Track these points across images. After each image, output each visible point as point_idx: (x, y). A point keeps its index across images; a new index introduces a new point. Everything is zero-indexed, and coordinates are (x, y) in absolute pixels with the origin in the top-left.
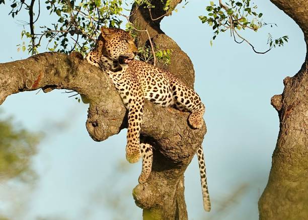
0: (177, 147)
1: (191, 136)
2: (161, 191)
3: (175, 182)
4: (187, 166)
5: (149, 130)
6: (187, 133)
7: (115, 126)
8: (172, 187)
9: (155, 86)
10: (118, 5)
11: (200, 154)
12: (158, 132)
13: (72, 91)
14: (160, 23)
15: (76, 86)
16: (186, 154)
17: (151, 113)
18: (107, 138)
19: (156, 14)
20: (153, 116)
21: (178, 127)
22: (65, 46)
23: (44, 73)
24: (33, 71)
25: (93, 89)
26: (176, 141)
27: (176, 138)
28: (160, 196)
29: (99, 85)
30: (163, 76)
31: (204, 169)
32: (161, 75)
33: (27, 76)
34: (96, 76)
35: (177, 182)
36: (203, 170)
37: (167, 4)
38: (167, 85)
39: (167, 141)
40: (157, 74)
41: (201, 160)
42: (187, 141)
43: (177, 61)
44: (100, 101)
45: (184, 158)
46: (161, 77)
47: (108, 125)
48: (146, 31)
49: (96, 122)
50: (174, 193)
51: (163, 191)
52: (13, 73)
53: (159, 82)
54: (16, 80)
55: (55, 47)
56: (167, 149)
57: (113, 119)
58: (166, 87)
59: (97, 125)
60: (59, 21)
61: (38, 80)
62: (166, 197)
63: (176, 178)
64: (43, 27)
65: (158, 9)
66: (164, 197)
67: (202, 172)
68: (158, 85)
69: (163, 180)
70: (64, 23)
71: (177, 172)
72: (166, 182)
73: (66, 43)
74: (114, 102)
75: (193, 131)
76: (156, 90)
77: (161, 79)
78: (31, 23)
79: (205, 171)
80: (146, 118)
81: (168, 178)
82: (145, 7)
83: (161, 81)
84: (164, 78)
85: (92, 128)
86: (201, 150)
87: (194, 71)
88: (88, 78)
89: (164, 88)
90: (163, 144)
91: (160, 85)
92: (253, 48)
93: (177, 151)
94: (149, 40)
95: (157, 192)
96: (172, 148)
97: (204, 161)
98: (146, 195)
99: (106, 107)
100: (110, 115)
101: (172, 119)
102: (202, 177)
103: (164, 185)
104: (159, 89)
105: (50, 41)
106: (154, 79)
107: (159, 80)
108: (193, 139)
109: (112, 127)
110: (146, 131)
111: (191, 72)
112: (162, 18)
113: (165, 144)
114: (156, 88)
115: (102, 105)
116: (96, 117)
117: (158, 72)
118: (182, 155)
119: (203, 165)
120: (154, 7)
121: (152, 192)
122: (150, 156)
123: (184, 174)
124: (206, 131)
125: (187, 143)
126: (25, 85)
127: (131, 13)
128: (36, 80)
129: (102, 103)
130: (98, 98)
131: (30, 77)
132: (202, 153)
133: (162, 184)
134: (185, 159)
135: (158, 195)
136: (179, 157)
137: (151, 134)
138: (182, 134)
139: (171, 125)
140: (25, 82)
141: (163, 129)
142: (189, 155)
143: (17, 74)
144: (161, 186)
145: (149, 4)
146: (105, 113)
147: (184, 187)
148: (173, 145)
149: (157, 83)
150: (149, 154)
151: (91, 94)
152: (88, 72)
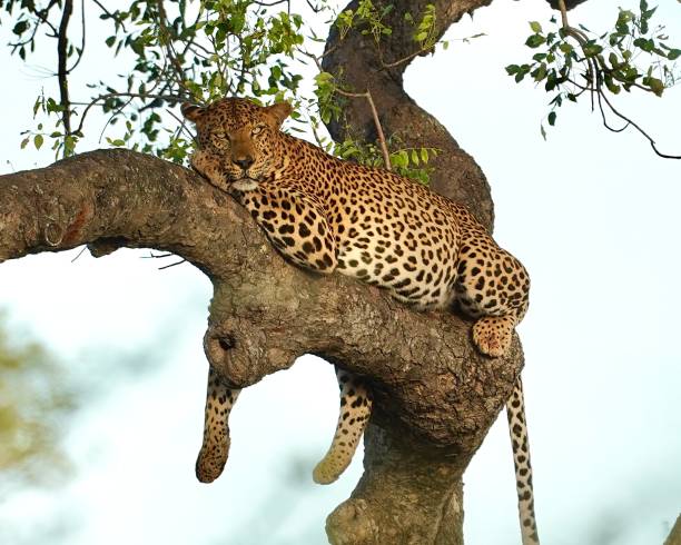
0: (447, 406)
1: (483, 377)
2: (401, 522)
3: (438, 498)
4: (470, 454)
5: (371, 359)
6: (473, 369)
7: (281, 347)
8: (431, 511)
9: (412, 254)
10: (294, 27)
11: (519, 436)
12: (395, 365)
13: (166, 253)
14: (404, 76)
15: (177, 241)
16: (470, 423)
17: (377, 313)
18: (258, 379)
19: (392, 50)
20: (381, 322)
21: (447, 353)
22: (152, 136)
23: (92, 206)
24: (63, 200)
25: (224, 247)
26: (442, 389)
27: (444, 382)
28: (397, 534)
29: (238, 239)
30: (444, 234)
31: (527, 476)
32: (440, 230)
33: (48, 212)
34: (231, 213)
35: (445, 497)
36: (524, 479)
37: (424, 26)
38: (445, 262)
39: (419, 390)
40: (430, 225)
41: (520, 452)
42: (473, 389)
43: (446, 175)
44: (243, 280)
45: (465, 434)
46: (436, 234)
47: (261, 346)
48: (368, 94)
49: (231, 337)
50: (436, 528)
51: (407, 523)
52: (11, 204)
53: (427, 248)
54: (19, 221)
55: (127, 138)
56: (419, 410)
57: (277, 330)
58: (442, 267)
59: (233, 345)
60: (136, 68)
61: (77, 224)
62: (415, 538)
63: (442, 488)
64: (94, 86)
65: (399, 38)
66: (409, 537)
67: (520, 485)
68: (423, 253)
69: (408, 493)
70: (150, 73)
71: (444, 471)
72: (414, 497)
73: (156, 126)
74: (278, 284)
75: (489, 364)
76: (411, 265)
77: (436, 240)
78: (62, 74)
79: (529, 482)
80: (364, 327)
81: (418, 487)
82: (364, 32)
83: (434, 248)
84: (443, 241)
85: (219, 354)
86: (522, 425)
87: (492, 204)
88: (209, 219)
89: (435, 268)
90: (409, 398)
91: (427, 257)
92: (652, 143)
93: (444, 416)
94: (373, 121)
95: (390, 523)
96: (431, 409)
97: (526, 455)
98: (363, 532)
99: (258, 297)
100: (268, 317)
101: (433, 332)
102: (521, 498)
103: (409, 507)
104: (420, 266)
105: (113, 122)
106: (416, 233)
107: (429, 244)
108: (487, 384)
109: (273, 352)
110: (363, 362)
111: (485, 205)
112: (409, 62)
113: (412, 398)
114: (413, 259)
115: (247, 293)
116: (231, 324)
117: (433, 218)
118: (458, 426)
119: (523, 465)
120: (388, 31)
121: (378, 523)
122: (359, 419)
123: (464, 476)
124: (523, 365)
125: (471, 396)
126: (41, 236)
127: (327, 48)
128: (71, 222)
129: (246, 287)
130: (236, 272)
131: (57, 214)
132: (523, 433)
133: (403, 503)
134: (467, 438)
135: (393, 532)
136: (449, 431)
137: (376, 371)
138: (458, 371)
139: (429, 347)
140: (42, 230)
141: (408, 358)
142: (477, 428)
143: (20, 207)
144: (402, 508)
145: (377, 25)
146: (255, 314)
147: (462, 512)
148: (434, 399)
149: (420, 247)
150: (360, 415)
151: (219, 261)
152: (211, 204)
